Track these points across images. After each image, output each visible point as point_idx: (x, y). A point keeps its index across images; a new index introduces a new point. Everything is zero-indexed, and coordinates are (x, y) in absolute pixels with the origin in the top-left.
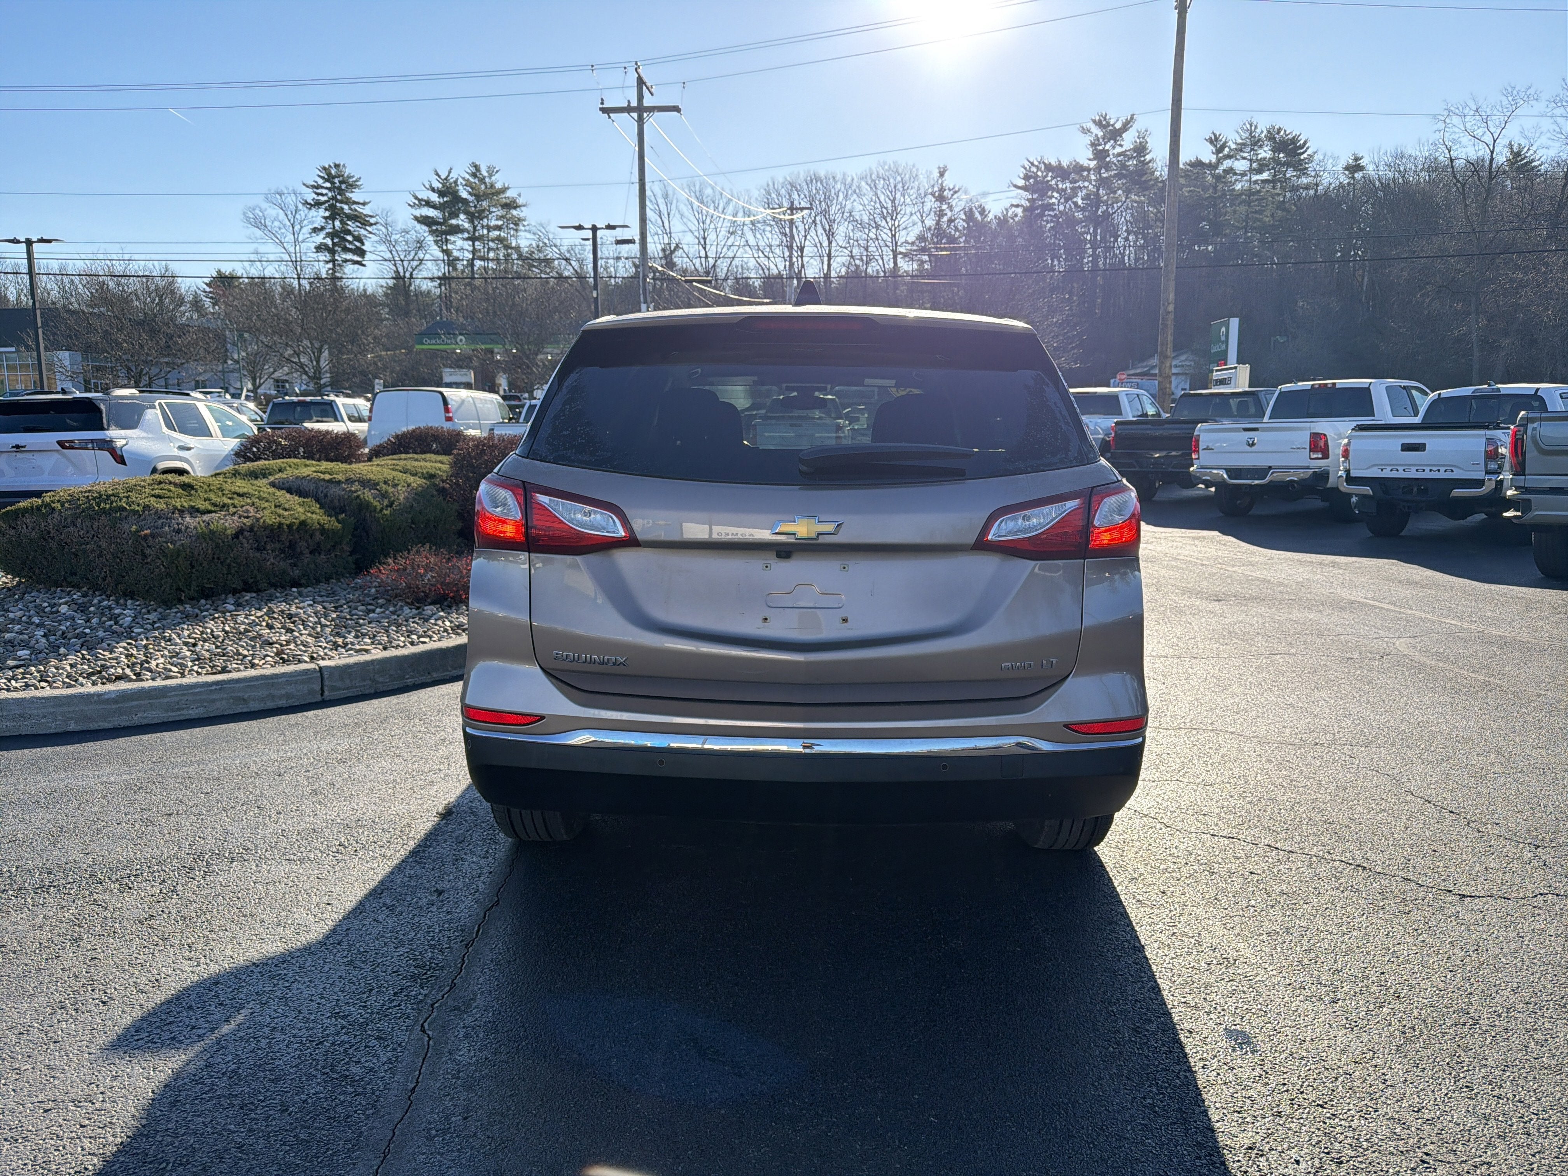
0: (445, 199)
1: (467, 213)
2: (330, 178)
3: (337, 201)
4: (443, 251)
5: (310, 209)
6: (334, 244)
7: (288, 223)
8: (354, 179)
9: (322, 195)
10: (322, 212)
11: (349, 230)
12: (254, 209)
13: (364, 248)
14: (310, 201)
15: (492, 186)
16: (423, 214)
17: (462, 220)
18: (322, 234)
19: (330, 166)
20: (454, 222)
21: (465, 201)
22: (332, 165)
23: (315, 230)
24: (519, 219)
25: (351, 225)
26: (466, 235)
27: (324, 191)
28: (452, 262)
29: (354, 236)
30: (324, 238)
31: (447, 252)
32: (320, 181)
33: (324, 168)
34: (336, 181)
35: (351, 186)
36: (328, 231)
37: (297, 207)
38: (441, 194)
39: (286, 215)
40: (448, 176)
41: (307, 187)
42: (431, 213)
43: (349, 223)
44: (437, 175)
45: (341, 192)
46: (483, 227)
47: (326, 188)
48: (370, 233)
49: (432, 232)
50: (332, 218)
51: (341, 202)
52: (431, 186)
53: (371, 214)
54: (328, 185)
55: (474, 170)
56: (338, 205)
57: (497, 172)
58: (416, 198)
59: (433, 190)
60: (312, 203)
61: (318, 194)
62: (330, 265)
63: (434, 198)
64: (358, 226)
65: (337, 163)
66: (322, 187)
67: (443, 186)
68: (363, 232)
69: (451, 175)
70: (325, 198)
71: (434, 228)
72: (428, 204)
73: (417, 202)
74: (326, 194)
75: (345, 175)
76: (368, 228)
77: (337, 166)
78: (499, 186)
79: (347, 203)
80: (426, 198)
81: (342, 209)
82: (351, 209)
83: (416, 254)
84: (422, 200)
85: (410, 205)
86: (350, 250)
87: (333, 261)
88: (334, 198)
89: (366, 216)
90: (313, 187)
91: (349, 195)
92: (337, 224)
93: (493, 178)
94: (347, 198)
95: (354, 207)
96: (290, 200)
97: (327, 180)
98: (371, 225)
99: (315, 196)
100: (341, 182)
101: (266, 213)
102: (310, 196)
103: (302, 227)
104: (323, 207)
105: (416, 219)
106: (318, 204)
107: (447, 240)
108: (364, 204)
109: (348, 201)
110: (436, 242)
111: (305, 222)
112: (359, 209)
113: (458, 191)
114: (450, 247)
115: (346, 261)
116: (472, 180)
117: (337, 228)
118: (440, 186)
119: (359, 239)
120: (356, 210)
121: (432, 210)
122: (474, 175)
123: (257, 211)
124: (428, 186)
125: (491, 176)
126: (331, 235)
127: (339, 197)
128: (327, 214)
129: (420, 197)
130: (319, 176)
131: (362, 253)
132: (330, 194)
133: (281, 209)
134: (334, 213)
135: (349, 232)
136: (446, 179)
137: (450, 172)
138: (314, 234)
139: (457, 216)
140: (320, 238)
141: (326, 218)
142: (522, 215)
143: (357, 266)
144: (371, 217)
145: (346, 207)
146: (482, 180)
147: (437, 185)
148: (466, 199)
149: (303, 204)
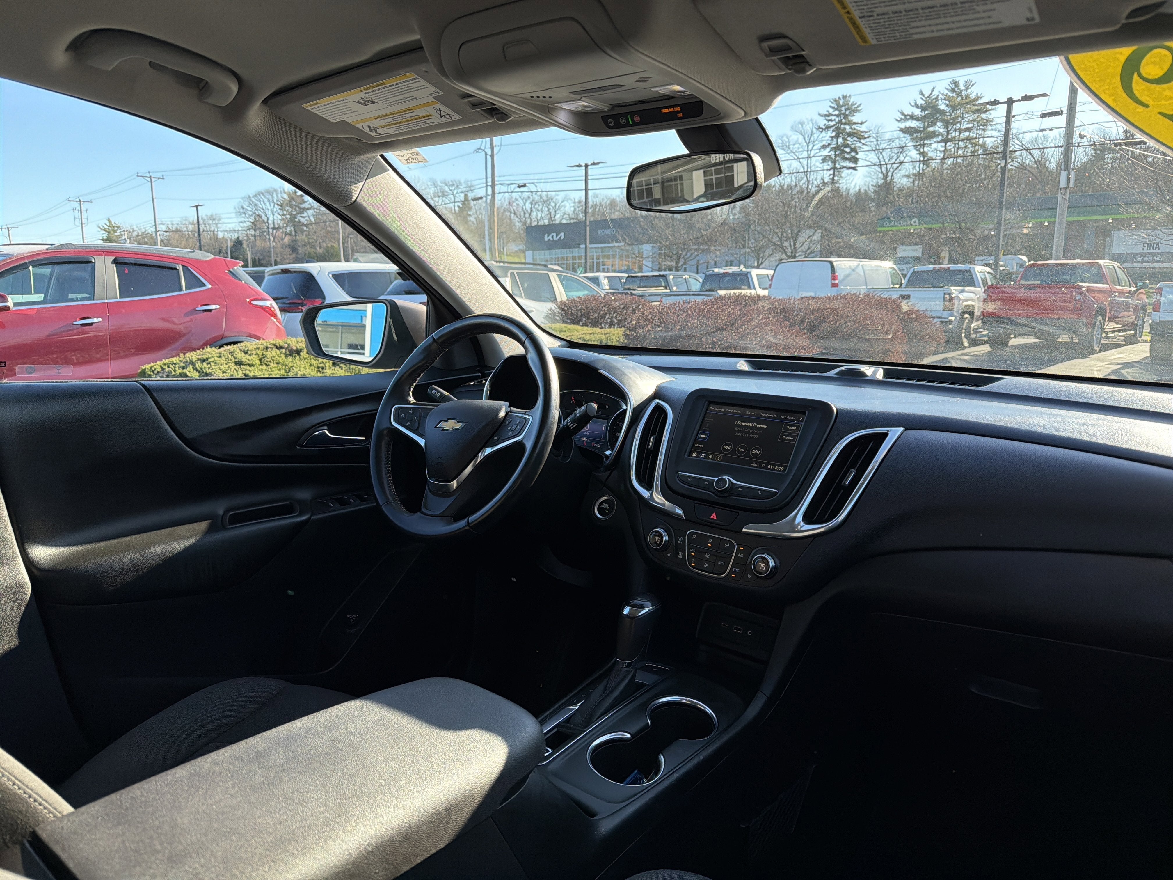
0: (926, 112)
1: (942, 121)
2: (838, 107)
3: (842, 124)
4: (920, 153)
5: (822, 132)
6: (836, 156)
7: (805, 144)
8: (856, 106)
9: (831, 120)
10: (830, 133)
11: (848, 144)
12: (782, 137)
13: (857, 156)
14: (822, 126)
15: (967, 97)
16: (907, 126)
17: (939, 128)
18: (828, 149)
19: (839, 98)
20: (931, 129)
21: (943, 112)
22: (841, 97)
23: (824, 147)
24: (987, 121)
25: (850, 140)
26: (940, 138)
27: (833, 118)
28: (926, 162)
29: (851, 148)
30: (829, 152)
31: (923, 154)
32: (831, 111)
33: (835, 100)
34: (843, 109)
35: (854, 111)
36: (832, 146)
37: (812, 131)
38: (923, 109)
39: (804, 138)
40: (931, 94)
41: (822, 116)
42: (913, 124)
43: (849, 139)
44: (922, 94)
45: (846, 116)
46: (955, 130)
47: (835, 115)
48: (864, 144)
49: (912, 139)
50: (837, 136)
51: (845, 124)
52: (916, 104)
53: (866, 130)
54: (837, 112)
55: (953, 86)
56: (842, 126)
57: (973, 85)
58: (903, 114)
59: (917, 106)
60: (824, 127)
61: (829, 121)
62: (832, 172)
63: (918, 112)
64: (855, 141)
65: (845, 95)
66: (832, 115)
67: (926, 103)
68: (858, 144)
69: (934, 93)
70: (833, 123)
71: (915, 135)
72: (912, 117)
73: (903, 117)
74: (835, 120)
75: (850, 103)
76: (862, 141)
77: (844, 97)
78: (973, 96)
79: (848, 124)
80: (910, 114)
81: (845, 129)
82: (851, 128)
83: (898, 157)
84: (908, 115)
85: (897, 120)
86: (847, 159)
87: (834, 168)
88: (840, 122)
89: (862, 132)
90: (826, 115)
91: (850, 118)
92: (840, 140)
93: (969, 91)
94: (849, 121)
95: (854, 126)
96: (808, 127)
97: (836, 109)
98: (865, 138)
99: (826, 122)
100: (846, 110)
101: (790, 139)
102: (823, 122)
103: (814, 146)
104: (832, 129)
105: (901, 130)
106: (828, 128)
107: (924, 144)
108: (861, 123)
109: (850, 123)
110: (915, 146)
111: (817, 142)
112: (857, 128)
113: (937, 105)
114: (926, 149)
115: (843, 167)
116: (950, 94)
117: (839, 143)
118: (923, 102)
119: (855, 150)
120: (855, 129)
121: (914, 122)
122: (953, 90)
123: (785, 138)
124: (913, 104)
125: (967, 89)
126: (835, 149)
127: (843, 121)
128: (834, 134)
129: (906, 113)
130: (831, 107)
131: (855, 160)
132: (837, 120)
133: (802, 134)
134: (839, 132)
135: (847, 146)
136: (928, 97)
137: (932, 91)
138: (822, 150)
139: (935, 124)
140: (826, 152)
141: (832, 137)
142: (990, 117)
143: (851, 170)
144: (866, 132)
145: (847, 127)
146: (959, 94)
147: (920, 102)
148: (943, 110)
149: (817, 129)
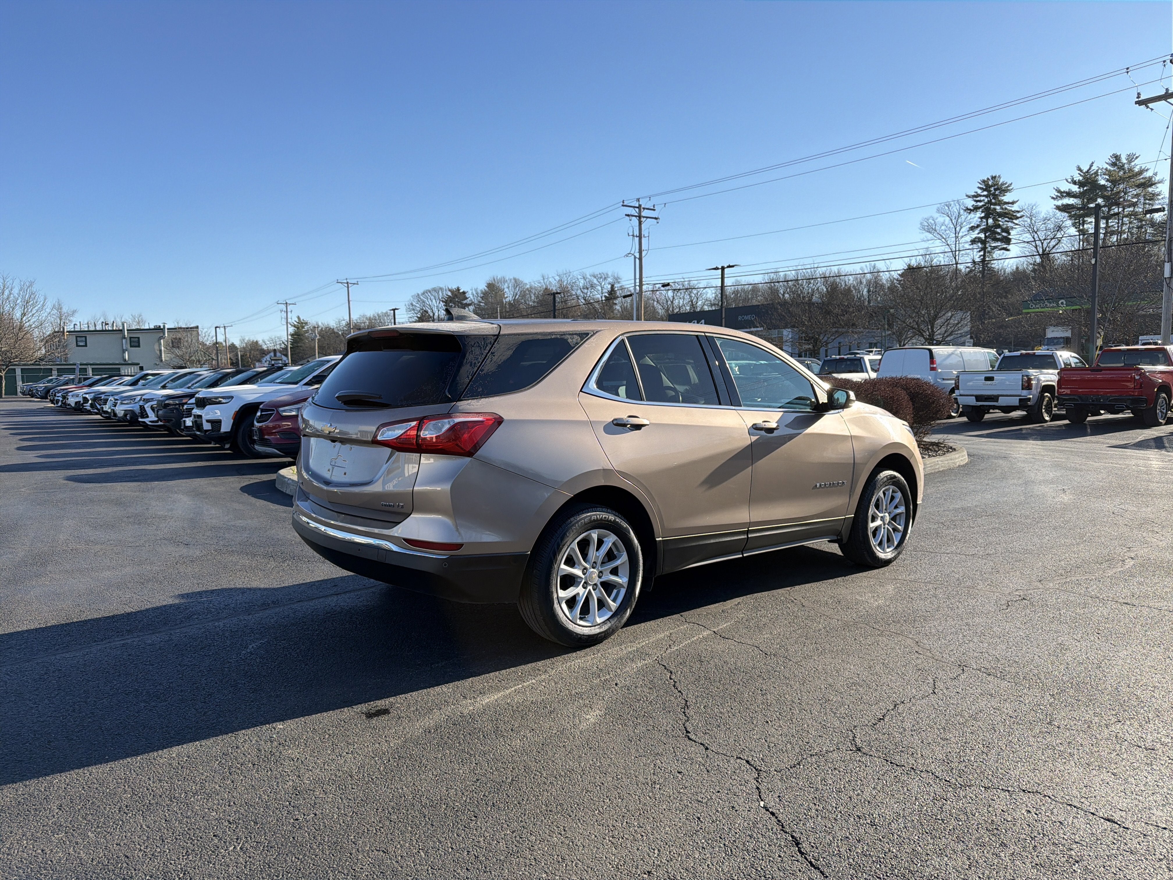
0: (1085, 188)
1: (1103, 196)
2: (987, 188)
3: (992, 204)
4: (1079, 231)
5: (970, 213)
6: (986, 237)
7: (952, 226)
8: (1006, 185)
9: (980, 201)
10: (979, 214)
11: (999, 225)
12: (928, 220)
13: (1010, 237)
14: (970, 207)
15: (1130, 170)
16: (1064, 203)
17: (1100, 203)
18: (977, 231)
19: (988, 179)
20: (1091, 206)
21: (1103, 188)
22: (990, 178)
23: (972, 228)
25: (1002, 222)
27: (982, 198)
29: (1002, 229)
30: (978, 234)
31: (1084, 230)
32: (979, 191)
33: (984, 181)
34: (992, 189)
35: (1004, 190)
36: (982, 227)
37: (959, 213)
38: (1081, 184)
39: (951, 220)
40: (1090, 169)
41: (969, 197)
42: (1071, 201)
43: (1000, 219)
44: (1080, 170)
45: (995, 197)
47: (984, 196)
48: (1017, 224)
49: (1071, 217)
50: (987, 217)
51: (995, 204)
52: (1073, 180)
53: (1019, 210)
54: (985, 193)
55: (1114, 160)
56: (992, 207)
57: (1137, 158)
58: (1059, 191)
59: (1075, 183)
60: (972, 208)
61: (977, 201)
62: (982, 253)
63: (1075, 189)
64: (1006, 221)
65: (994, 176)
66: (980, 196)
67: (1084, 178)
68: (1010, 224)
69: (1093, 168)
70: (982, 203)
71: (1074, 213)
72: (1069, 194)
73: (1059, 195)
74: (984, 200)
75: (1000, 183)
76: (1014, 221)
77: (994, 178)
78: (1136, 169)
79: (999, 205)
80: (1067, 190)
81: (995, 209)
82: (1002, 209)
83: (1055, 236)
84: (1064, 192)
85: (1053, 198)
86: (998, 240)
87: (985, 249)
88: (990, 202)
89: (1014, 212)
90: (974, 196)
91: (1000, 198)
92: (990, 221)
93: (1133, 164)
94: (999, 201)
95: (1005, 206)
96: (955, 209)
97: (984, 190)
98: (1017, 218)
99: (974, 203)
100: (995, 190)
101: (936, 221)
102: (970, 203)
103: (961, 228)
104: (980, 210)
105: (1058, 208)
106: (976, 208)
107: (1084, 221)
108: (1013, 203)
109: (1000, 203)
110: (1074, 224)
111: (965, 223)
112: (1008, 208)
113: (1097, 181)
114: (1087, 225)
115: (995, 247)
116: (1111, 168)
117: (989, 224)
118: (1081, 178)
119: (1006, 230)
120: (1006, 209)
121: (1072, 199)
122: (1114, 164)
123: (931, 221)
124: (1070, 180)
125: (1130, 162)
126: (984, 231)
127: (993, 201)
128: (983, 215)
129: (1062, 191)
130: (979, 188)
131: (1008, 241)
132: (986, 200)
133: (948, 216)
134: (988, 212)
135: (999, 226)
136: (1087, 172)
137: (1091, 166)
138: (971, 232)
139: (1095, 200)
140: (975, 234)
141: (981, 218)
143: (1003, 251)
144: (1018, 212)
145: (998, 207)
146: (1122, 168)
147: (1078, 178)
148: (1104, 185)
149: (965, 210)
